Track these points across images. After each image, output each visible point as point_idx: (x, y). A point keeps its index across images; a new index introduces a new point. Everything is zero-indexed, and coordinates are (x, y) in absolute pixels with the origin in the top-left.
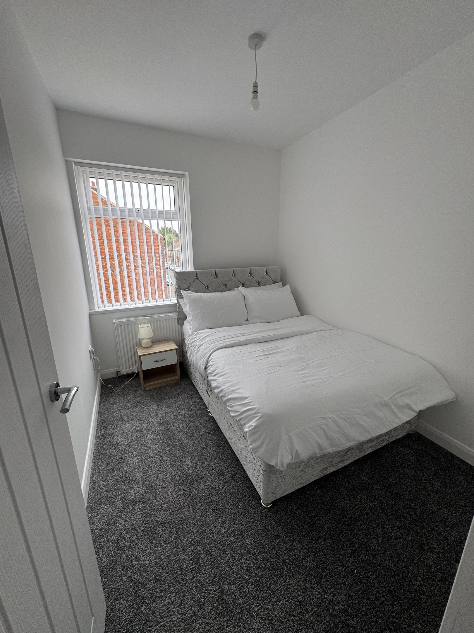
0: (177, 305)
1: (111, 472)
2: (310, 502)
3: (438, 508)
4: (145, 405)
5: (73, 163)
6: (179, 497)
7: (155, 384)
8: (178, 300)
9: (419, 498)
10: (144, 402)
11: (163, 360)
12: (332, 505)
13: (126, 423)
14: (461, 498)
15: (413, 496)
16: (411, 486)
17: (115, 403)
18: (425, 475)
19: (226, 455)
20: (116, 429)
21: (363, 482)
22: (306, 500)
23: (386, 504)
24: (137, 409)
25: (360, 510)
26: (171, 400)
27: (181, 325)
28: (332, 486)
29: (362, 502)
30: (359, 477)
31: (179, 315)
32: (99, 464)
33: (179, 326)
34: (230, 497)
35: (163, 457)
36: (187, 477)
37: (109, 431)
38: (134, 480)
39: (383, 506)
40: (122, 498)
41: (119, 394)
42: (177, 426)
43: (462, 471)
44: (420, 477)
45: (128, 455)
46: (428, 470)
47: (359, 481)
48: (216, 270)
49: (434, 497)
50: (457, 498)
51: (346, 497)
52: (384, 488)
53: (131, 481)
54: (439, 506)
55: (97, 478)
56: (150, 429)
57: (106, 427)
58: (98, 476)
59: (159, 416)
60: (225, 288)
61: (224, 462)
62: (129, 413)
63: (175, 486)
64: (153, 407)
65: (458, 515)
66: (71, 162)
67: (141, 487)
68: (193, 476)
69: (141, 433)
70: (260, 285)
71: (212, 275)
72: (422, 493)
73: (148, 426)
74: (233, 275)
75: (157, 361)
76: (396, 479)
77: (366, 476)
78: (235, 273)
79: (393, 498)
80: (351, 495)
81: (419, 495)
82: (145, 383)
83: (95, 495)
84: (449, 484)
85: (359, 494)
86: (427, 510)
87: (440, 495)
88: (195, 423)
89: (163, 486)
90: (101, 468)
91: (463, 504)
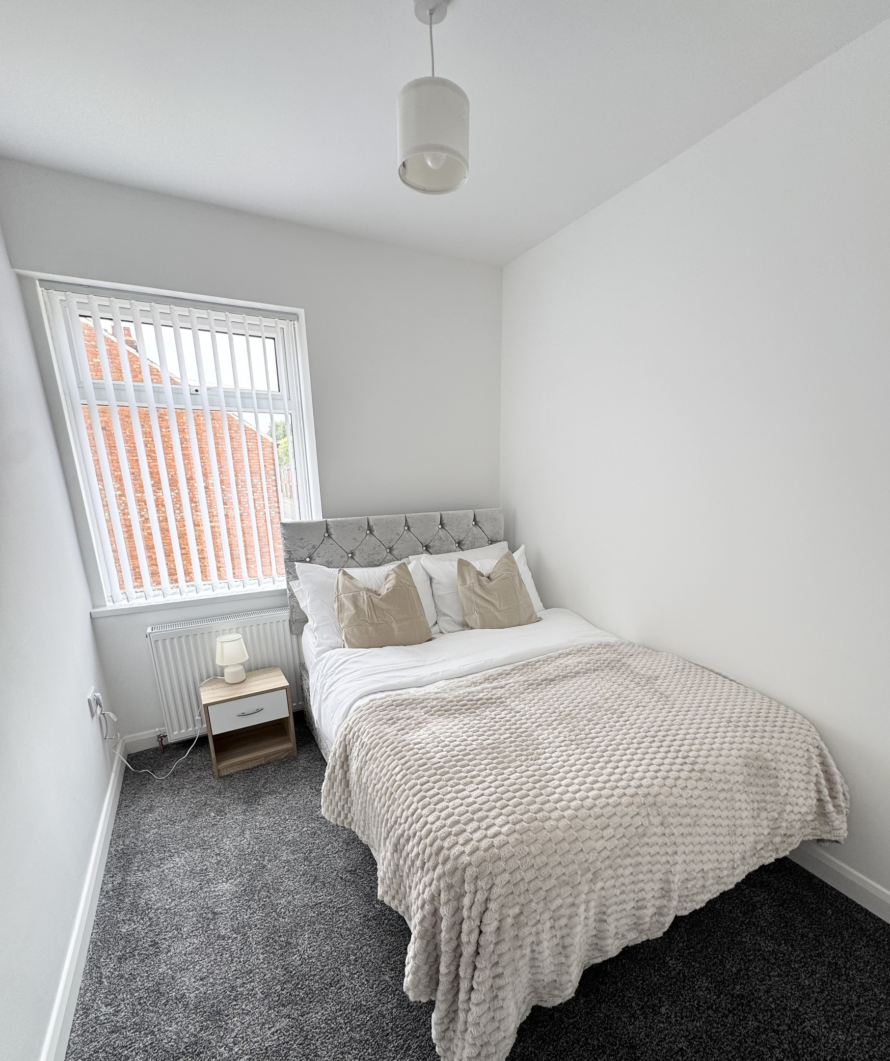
0: (288, 592)
1: (126, 979)
2: (563, 1029)
3: (825, 1028)
4: (219, 812)
5: (37, 282)
6: (276, 1037)
7: (243, 763)
8: (288, 584)
9: (786, 1005)
10: (217, 803)
11: (258, 711)
12: (610, 1033)
13: (170, 856)
14: (870, 1000)
15: (774, 1001)
16: (770, 977)
17: (151, 809)
18: (796, 951)
19: (387, 925)
20: (149, 871)
21: (673, 973)
22: (554, 1025)
23: (722, 1025)
24: (199, 822)
25: (668, 1044)
26: (275, 798)
27: (297, 635)
28: (609, 988)
29: (671, 1023)
30: (664, 961)
31: (292, 613)
32: (102, 960)
33: (294, 637)
34: (392, 1028)
35: (248, 937)
36: (298, 984)
37: (131, 879)
38: (179, 996)
39: (714, 1030)
40: (146, 1046)
41: (162, 788)
42: (284, 858)
43: (867, 937)
44: (787, 957)
45: (170, 935)
46: (802, 938)
47: (664, 972)
48: (370, 518)
49: (816, 1000)
50: (861, 1000)
51: (638, 1012)
52: (715, 987)
53: (170, 1002)
54: (828, 1022)
55: (93, 997)
56: (224, 868)
57: (125, 869)
58: (96, 992)
59: (247, 836)
60: (389, 554)
61: (382, 941)
62: (180, 831)
63: (270, 1009)
64: (235, 815)
65: (865, 1042)
66: (32, 279)
67: (194, 1016)
68: (312, 980)
69: (203, 880)
70: (463, 547)
71: (361, 529)
72: (792, 994)
73: (220, 861)
74: (406, 528)
75: (243, 715)
76: (739, 964)
77: (679, 959)
78: (411, 525)
79: (734, 1009)
80: (649, 1007)
81: (786, 999)
82: (219, 761)
83: (84, 1043)
84: (844, 967)
85: (664, 1002)
86: (805, 1033)
87: (827, 995)
88: (323, 849)
89: (243, 1010)
90: (105, 972)
91: (874, 1014)
